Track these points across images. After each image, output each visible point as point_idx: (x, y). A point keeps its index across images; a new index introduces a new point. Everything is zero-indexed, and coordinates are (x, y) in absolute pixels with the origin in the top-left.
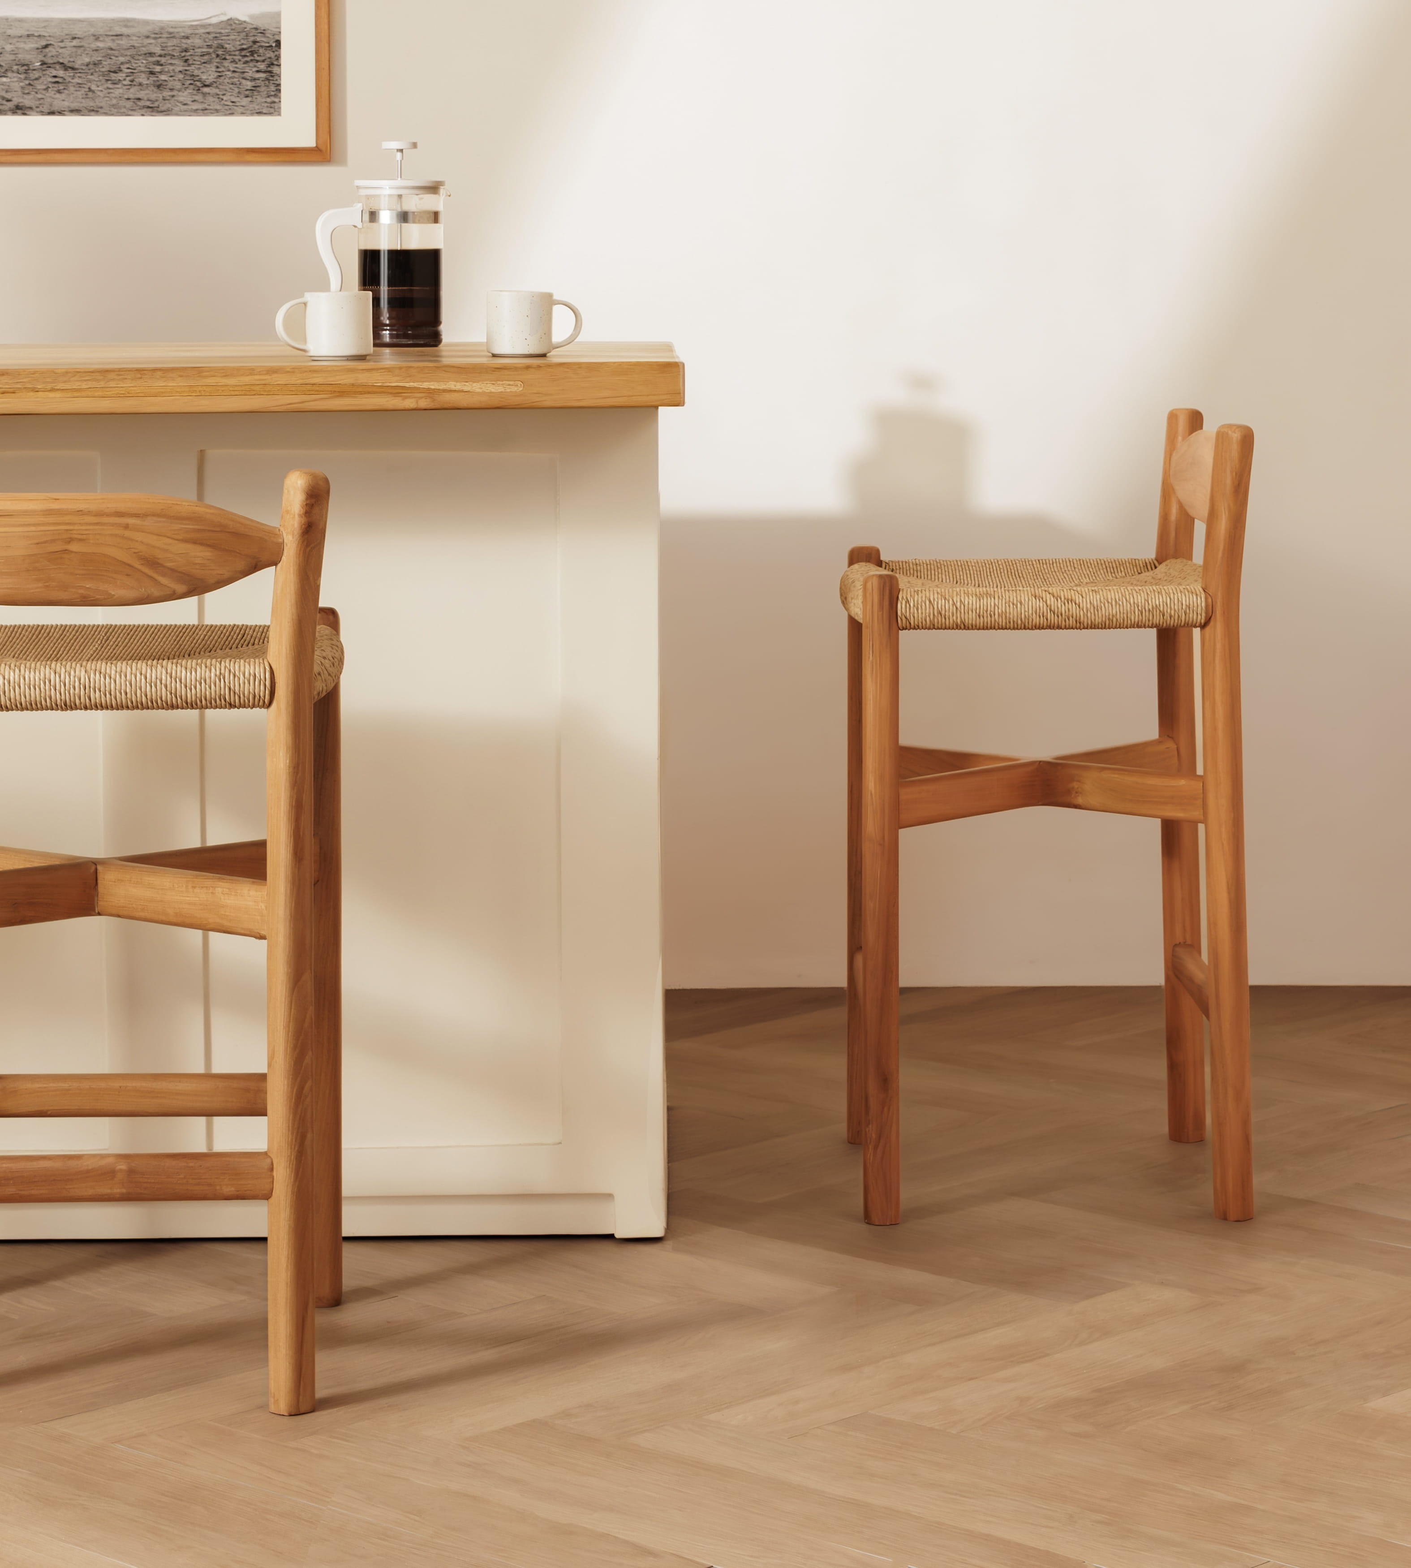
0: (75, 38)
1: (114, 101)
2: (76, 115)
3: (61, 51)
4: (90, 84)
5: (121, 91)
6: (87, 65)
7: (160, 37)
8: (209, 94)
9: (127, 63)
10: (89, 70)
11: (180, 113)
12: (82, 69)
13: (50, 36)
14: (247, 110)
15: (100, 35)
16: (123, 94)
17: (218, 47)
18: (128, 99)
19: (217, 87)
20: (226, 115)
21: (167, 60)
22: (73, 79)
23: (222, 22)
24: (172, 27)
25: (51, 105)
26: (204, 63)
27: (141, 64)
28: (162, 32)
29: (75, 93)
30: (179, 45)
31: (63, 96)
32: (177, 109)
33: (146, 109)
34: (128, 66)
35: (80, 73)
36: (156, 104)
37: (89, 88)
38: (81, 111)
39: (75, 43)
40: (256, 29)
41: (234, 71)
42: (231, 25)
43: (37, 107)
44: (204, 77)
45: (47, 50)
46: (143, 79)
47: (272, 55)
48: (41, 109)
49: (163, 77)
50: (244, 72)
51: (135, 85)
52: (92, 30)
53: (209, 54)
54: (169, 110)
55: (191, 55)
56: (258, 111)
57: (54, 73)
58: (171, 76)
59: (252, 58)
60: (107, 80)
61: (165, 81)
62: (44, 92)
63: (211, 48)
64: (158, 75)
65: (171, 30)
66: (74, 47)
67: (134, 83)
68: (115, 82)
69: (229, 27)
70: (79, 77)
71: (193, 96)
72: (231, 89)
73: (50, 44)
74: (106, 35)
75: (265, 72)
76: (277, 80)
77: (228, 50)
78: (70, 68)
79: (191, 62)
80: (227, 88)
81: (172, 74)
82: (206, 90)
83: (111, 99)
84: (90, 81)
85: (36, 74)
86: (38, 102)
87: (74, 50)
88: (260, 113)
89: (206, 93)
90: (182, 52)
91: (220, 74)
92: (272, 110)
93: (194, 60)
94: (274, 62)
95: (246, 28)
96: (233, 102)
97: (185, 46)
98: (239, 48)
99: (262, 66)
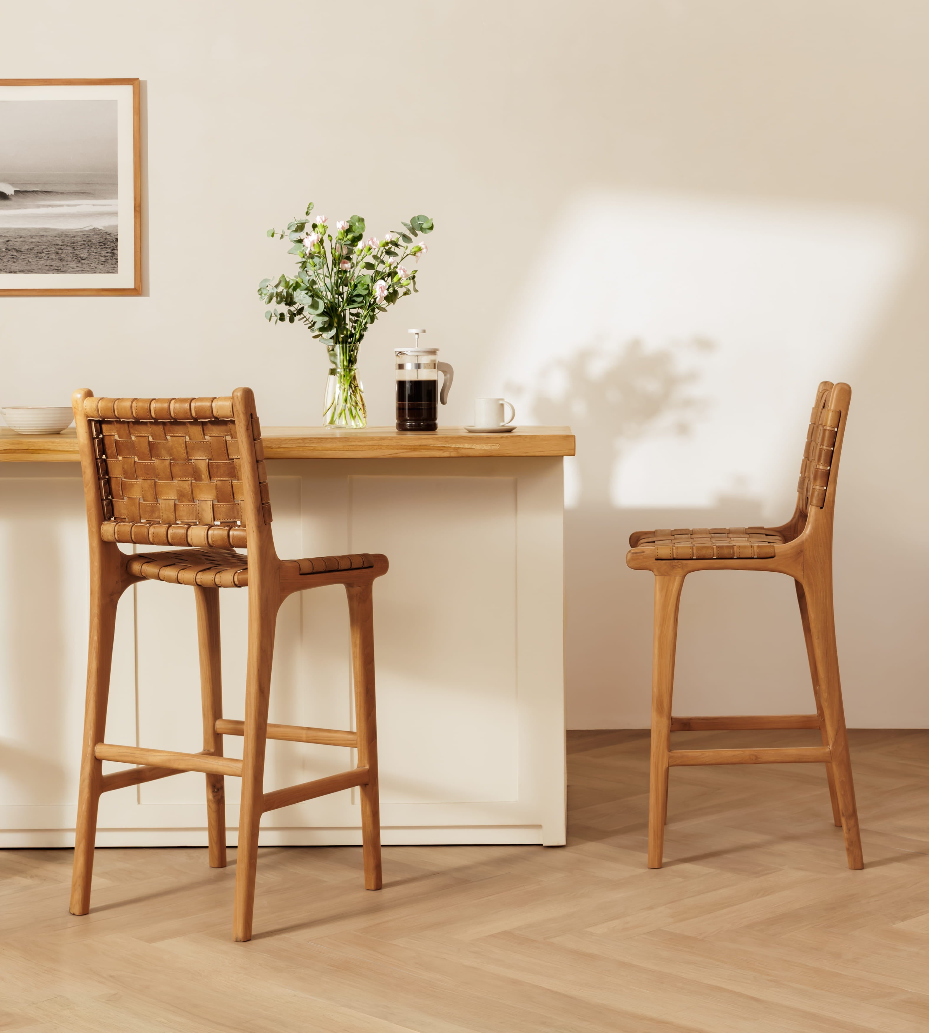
0: (22, 237)
1: (40, 267)
2: (22, 273)
3: (15, 243)
4: (28, 259)
5: (43, 262)
6: (27, 250)
7: (61, 237)
8: (84, 263)
9: (46, 249)
10: (28, 252)
11: (71, 272)
12: (25, 252)
13: (10, 236)
14: (102, 271)
15: (33, 236)
16: (44, 263)
17: (88, 241)
18: (46, 266)
19: (88, 260)
20: (92, 273)
21: (65, 247)
22: (20, 256)
23: (91, 229)
25: (10, 269)
26: (82, 249)
27: (53, 249)
28: (62, 234)
29: (22, 263)
30: (70, 240)
31: (16, 264)
32: (69, 270)
33: (55, 271)
34: (46, 250)
35: (24, 253)
36: (59, 268)
37: (28, 261)
38: (24, 271)
39: (22, 239)
40: (106, 233)
41: (96, 253)
42: (95, 231)
43: (4, 269)
44: (82, 255)
45: (8, 243)
46: (53, 256)
47: (114, 245)
48: (6, 270)
49: (63, 255)
50: (101, 253)
51: (50, 259)
52: (30, 233)
53: (84, 244)
54: (65, 271)
55: (76, 245)
56: (107, 271)
57: (12, 253)
58: (67, 255)
59: (105, 246)
60: (37, 257)
61: (64, 257)
62: (7, 262)
63: (85, 242)
64: (60, 254)
65: (67, 233)
66: (21, 241)
67: (49, 258)
68: (40, 258)
69: (94, 232)
70: (24, 255)
71: (77, 264)
72: (94, 261)
73: (10, 240)
74: (37, 236)
75: (111, 253)
76: (116, 257)
77: (93, 243)
78: (19, 251)
79: (76, 249)
80: (93, 261)
81: (67, 254)
82: (83, 261)
83: (38, 266)
84: (28, 257)
85: (3, 254)
86: (4, 267)
87: (21, 242)
88: (108, 272)
89: (83, 263)
90: (72, 244)
91: (89, 254)
92: (114, 271)
93: (77, 248)
94: (115, 248)
95: (102, 232)
96: (96, 267)
97: (73, 241)
98: (98, 242)
99: (109, 250)
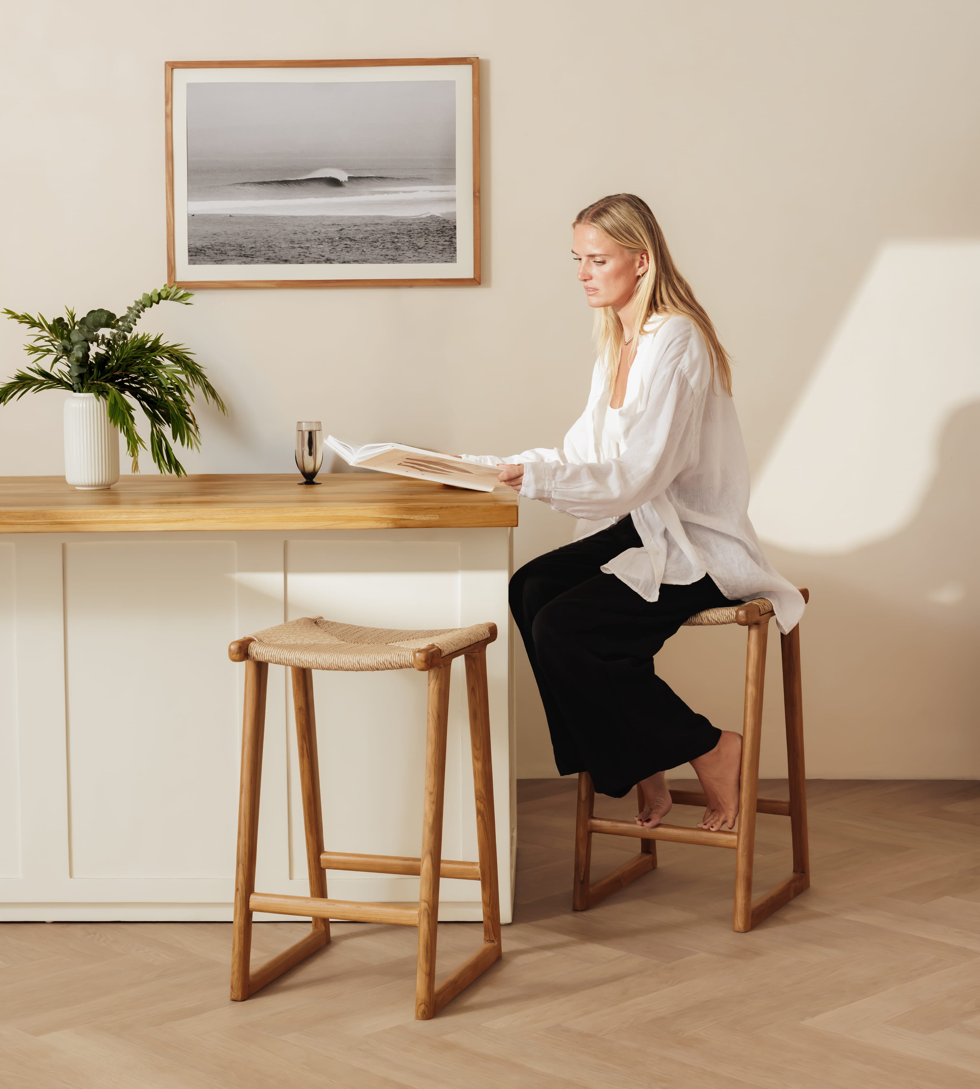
0: (356, 225)
1: (375, 256)
2: (356, 263)
3: (349, 232)
4: (363, 248)
5: (378, 251)
6: (362, 239)
7: (397, 225)
8: (421, 252)
9: (381, 237)
10: (363, 241)
11: (407, 262)
12: (359, 241)
13: (343, 225)
14: (440, 260)
15: (368, 224)
16: (379, 253)
17: (425, 229)
18: (382, 255)
19: (425, 249)
20: (429, 263)
21: (401, 236)
22: (355, 246)
23: (428, 217)
24: (403, 220)
25: (344, 258)
26: (419, 237)
27: (388, 238)
28: (398, 222)
29: (356, 252)
30: (407, 228)
31: (350, 254)
32: (406, 260)
33: (390, 260)
34: (381, 239)
35: (358, 242)
36: (395, 258)
37: (363, 250)
38: (359, 261)
39: (356, 228)
40: (444, 220)
41: (434, 241)
42: (432, 218)
43: (337, 259)
44: (419, 244)
45: (342, 232)
46: (389, 245)
47: (452, 233)
48: (339, 260)
49: (399, 244)
50: (438, 242)
51: (385, 248)
52: (364, 222)
53: (421, 233)
54: (402, 261)
55: (413, 233)
56: (445, 261)
57: (346, 242)
58: (403, 244)
59: (442, 234)
60: (372, 246)
61: (400, 246)
62: (340, 252)
63: (422, 230)
64: (396, 243)
66: (355, 230)
67: (385, 247)
68: (375, 247)
69: (431, 220)
70: (358, 245)
71: (414, 254)
72: (432, 250)
73: (344, 229)
74: (371, 224)
75: (449, 241)
76: (454, 245)
77: (430, 231)
78: (353, 240)
79: (412, 237)
80: (430, 249)
81: (403, 243)
82: (420, 250)
83: (373, 256)
84: (363, 247)
85: (337, 243)
86: (337, 257)
87: (355, 231)
88: (446, 262)
89: (420, 252)
90: (408, 232)
91: (427, 243)
92: (452, 260)
93: (414, 236)
94: (453, 236)
95: (439, 220)
96: (433, 256)
97: (409, 229)
98: (436, 229)
99: (447, 239)
